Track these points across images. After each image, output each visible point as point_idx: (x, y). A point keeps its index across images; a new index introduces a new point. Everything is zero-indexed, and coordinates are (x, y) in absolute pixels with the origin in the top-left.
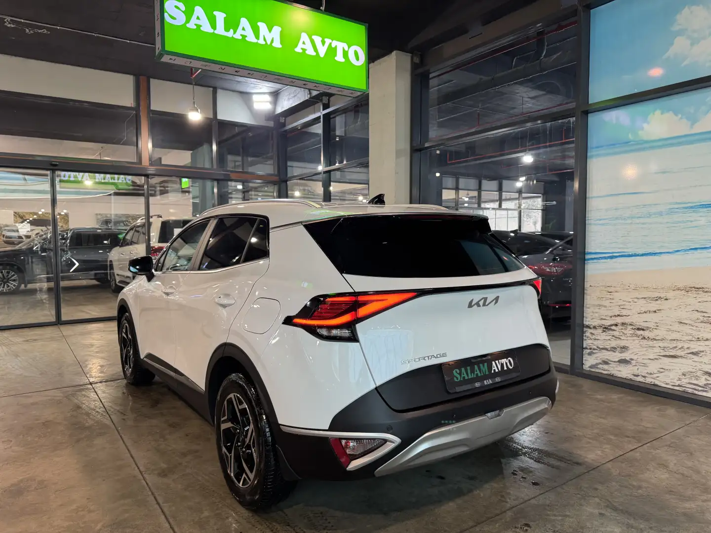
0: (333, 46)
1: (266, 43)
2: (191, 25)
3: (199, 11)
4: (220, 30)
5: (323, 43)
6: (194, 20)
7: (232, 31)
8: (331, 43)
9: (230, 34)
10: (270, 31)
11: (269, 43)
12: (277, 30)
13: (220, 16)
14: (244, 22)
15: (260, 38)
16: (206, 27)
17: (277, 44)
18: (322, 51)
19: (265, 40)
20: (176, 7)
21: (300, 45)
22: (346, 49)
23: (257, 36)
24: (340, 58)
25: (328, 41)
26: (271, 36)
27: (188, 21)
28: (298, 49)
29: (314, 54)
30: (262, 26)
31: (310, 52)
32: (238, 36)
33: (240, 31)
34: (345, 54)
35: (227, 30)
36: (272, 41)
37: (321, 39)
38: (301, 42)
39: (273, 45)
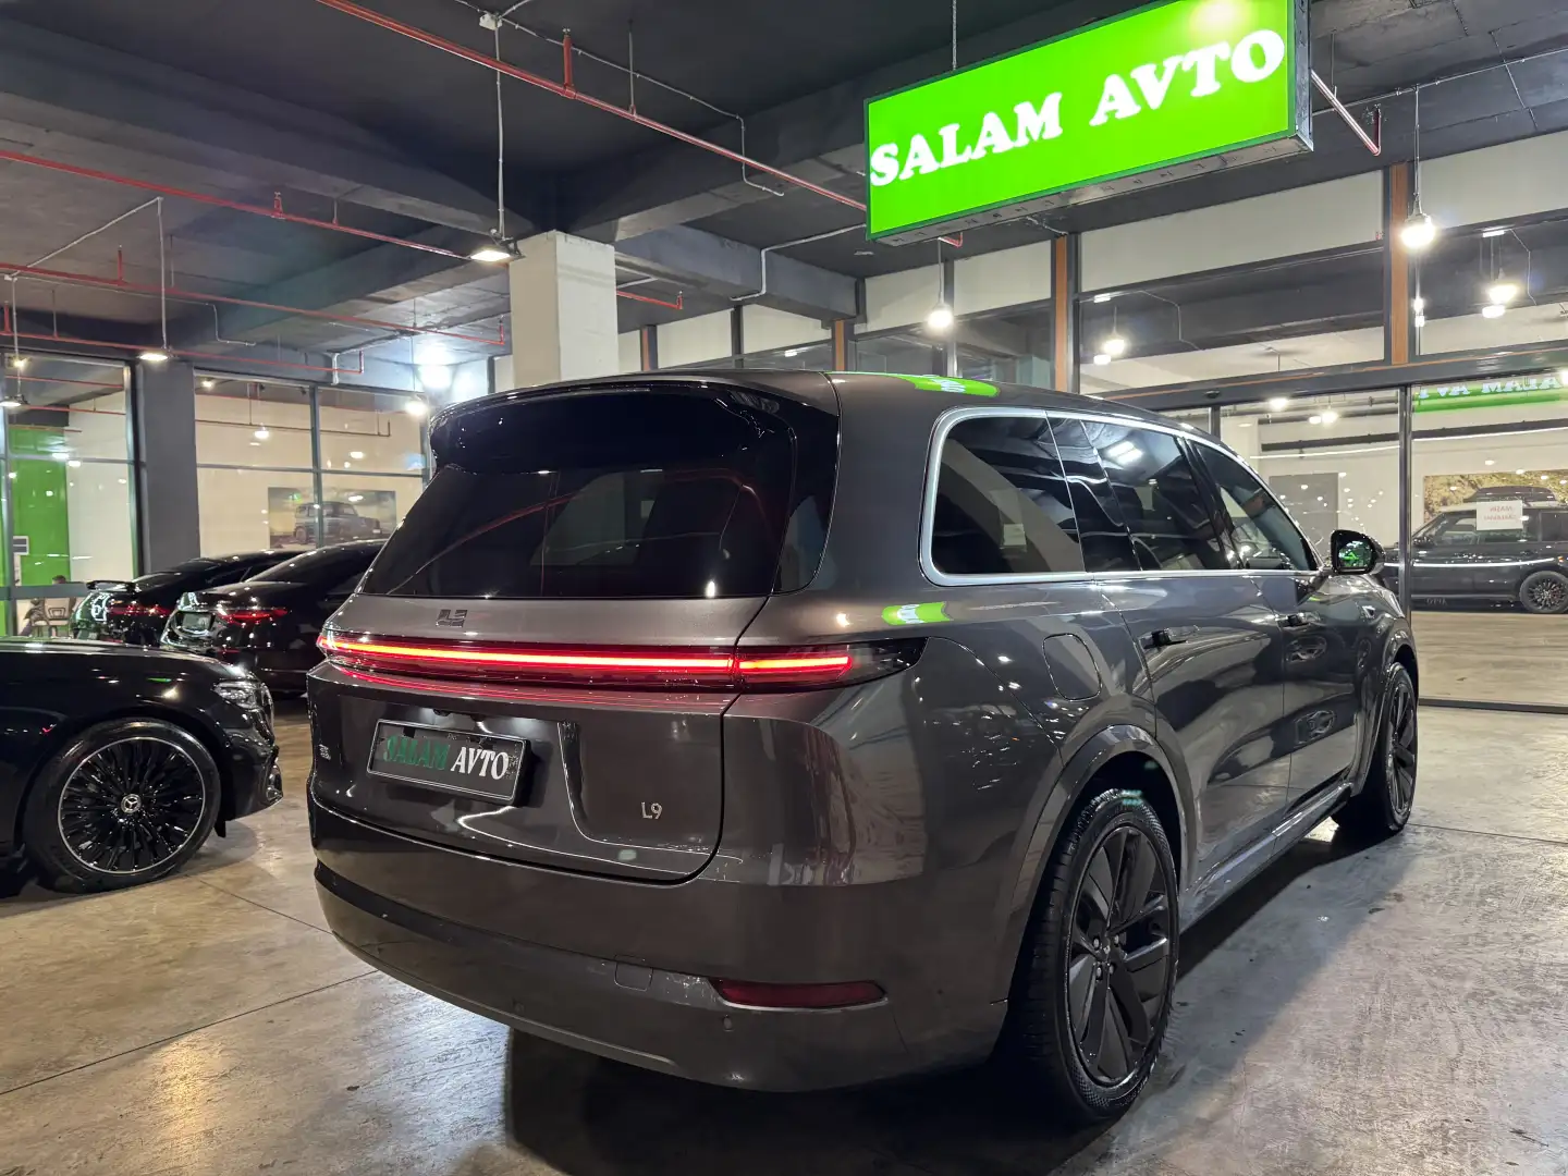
1: (1031, 139)
12: (1053, 101)
13: (949, 133)
14: (992, 122)
15: (1019, 136)
16: (928, 164)
17: (1053, 131)
18: (1155, 95)
19: (1028, 135)
20: (887, 155)
21: (1104, 106)
22: (1224, 57)
23: (1013, 135)
24: (1206, 85)
25: (1170, 64)
26: (1041, 120)
27: (901, 170)
28: (1099, 119)
29: (1137, 109)
30: (1024, 110)
31: (1127, 108)
32: (979, 153)
33: (983, 141)
34: (1223, 70)
35: (960, 152)
36: (1043, 130)
37: (1153, 67)
38: (1105, 96)
39: (1046, 136)
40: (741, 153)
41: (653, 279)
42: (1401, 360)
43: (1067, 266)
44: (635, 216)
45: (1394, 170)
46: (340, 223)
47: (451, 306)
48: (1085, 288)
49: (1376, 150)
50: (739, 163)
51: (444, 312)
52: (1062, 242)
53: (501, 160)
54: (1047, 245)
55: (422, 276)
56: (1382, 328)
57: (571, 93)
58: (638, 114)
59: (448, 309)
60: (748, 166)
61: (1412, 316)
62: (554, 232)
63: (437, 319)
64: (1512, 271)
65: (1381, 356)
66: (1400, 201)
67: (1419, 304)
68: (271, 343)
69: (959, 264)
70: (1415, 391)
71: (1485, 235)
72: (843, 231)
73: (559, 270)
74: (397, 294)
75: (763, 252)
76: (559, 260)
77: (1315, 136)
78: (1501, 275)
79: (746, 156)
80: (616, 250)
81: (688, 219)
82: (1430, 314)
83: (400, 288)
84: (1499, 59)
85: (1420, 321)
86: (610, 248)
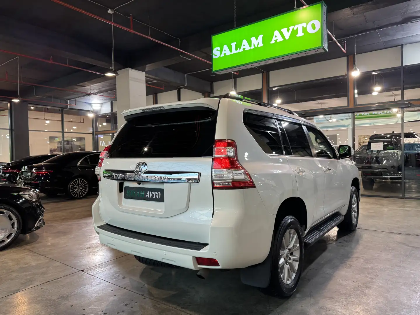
0: (295, 29)
1: (255, 47)
2: (223, 55)
3: (225, 47)
4: (234, 51)
5: (288, 30)
6: (223, 52)
7: (239, 49)
8: (293, 28)
9: (237, 51)
10: (257, 39)
11: (256, 46)
12: (261, 37)
13: (234, 45)
14: (245, 42)
15: (252, 46)
16: (228, 53)
17: (261, 45)
18: (287, 35)
19: (254, 45)
20: (217, 50)
21: (274, 39)
22: (305, 26)
23: (250, 46)
24: (300, 34)
25: (291, 28)
26: (258, 42)
27: (221, 54)
28: (273, 42)
29: (283, 39)
30: (253, 39)
31: (280, 39)
32: (241, 50)
33: (242, 47)
34: (304, 30)
35: (236, 50)
36: (258, 44)
37: (286, 29)
38: (274, 36)
39: (259, 46)
40: (179, 49)
41: (156, 81)
42: (352, 106)
43: (266, 80)
44: (151, 64)
45: (349, 57)
46: (69, 65)
47: (101, 87)
48: (271, 86)
49: (345, 52)
50: (179, 51)
51: (99, 89)
52: (265, 74)
53: (113, 49)
54: (260, 75)
55: (92, 79)
56: (347, 97)
57: (132, 31)
58: (151, 37)
59: (100, 88)
60: (181, 52)
61: (354, 94)
62: (128, 68)
63: (97, 91)
64: (380, 83)
65: (347, 105)
66: (351, 65)
67: (356, 91)
68: (50, 97)
69: (238, 79)
70: (355, 114)
71: (373, 74)
72: (207, 70)
73: (130, 78)
74: (85, 84)
75: (186, 75)
76: (130, 76)
77: (328, 48)
78: (377, 84)
79: (181, 49)
80: (146, 73)
81: (165, 66)
82: (359, 94)
83: (86, 83)
84: (375, 29)
85: (356, 96)
86: (144, 73)
